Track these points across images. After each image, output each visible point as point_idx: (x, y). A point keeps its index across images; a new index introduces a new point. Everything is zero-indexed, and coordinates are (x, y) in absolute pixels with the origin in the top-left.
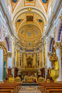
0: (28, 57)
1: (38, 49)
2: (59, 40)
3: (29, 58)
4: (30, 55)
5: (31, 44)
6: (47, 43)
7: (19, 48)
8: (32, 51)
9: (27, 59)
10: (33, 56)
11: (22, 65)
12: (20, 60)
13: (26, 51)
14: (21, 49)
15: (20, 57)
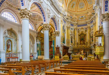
0: (80, 33)
1: (92, 22)
2: (107, 10)
3: (82, 34)
4: (82, 30)
5: (83, 17)
6: (98, 14)
7: (70, 24)
8: (86, 25)
9: (79, 35)
10: (86, 31)
11: (73, 42)
12: (72, 37)
13: (79, 26)
14: (72, 25)
15: (71, 33)
